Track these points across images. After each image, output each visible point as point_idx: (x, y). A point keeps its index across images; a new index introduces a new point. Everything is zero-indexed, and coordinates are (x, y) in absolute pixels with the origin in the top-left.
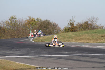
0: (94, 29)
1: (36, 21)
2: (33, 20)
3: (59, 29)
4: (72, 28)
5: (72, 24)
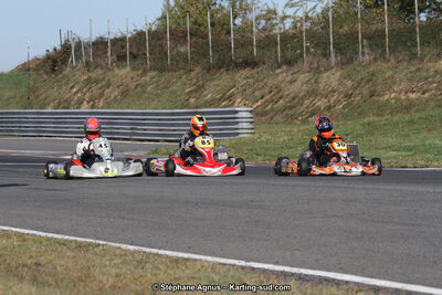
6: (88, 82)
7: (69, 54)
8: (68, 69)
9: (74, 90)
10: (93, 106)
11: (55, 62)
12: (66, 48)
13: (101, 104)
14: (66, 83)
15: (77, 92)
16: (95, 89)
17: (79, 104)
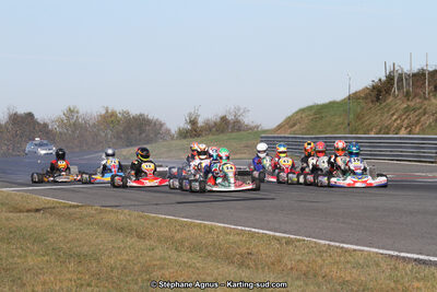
0: (239, 130)
1: (120, 116)
2: (113, 114)
3: (168, 131)
4: (194, 130)
5: (193, 122)
6: (407, 110)
7: (392, 85)
8: (391, 98)
9: (395, 117)
10: (410, 133)
11: (380, 92)
12: (390, 78)
13: (417, 130)
14: (388, 111)
15: (396, 119)
16: (413, 117)
17: (398, 130)
